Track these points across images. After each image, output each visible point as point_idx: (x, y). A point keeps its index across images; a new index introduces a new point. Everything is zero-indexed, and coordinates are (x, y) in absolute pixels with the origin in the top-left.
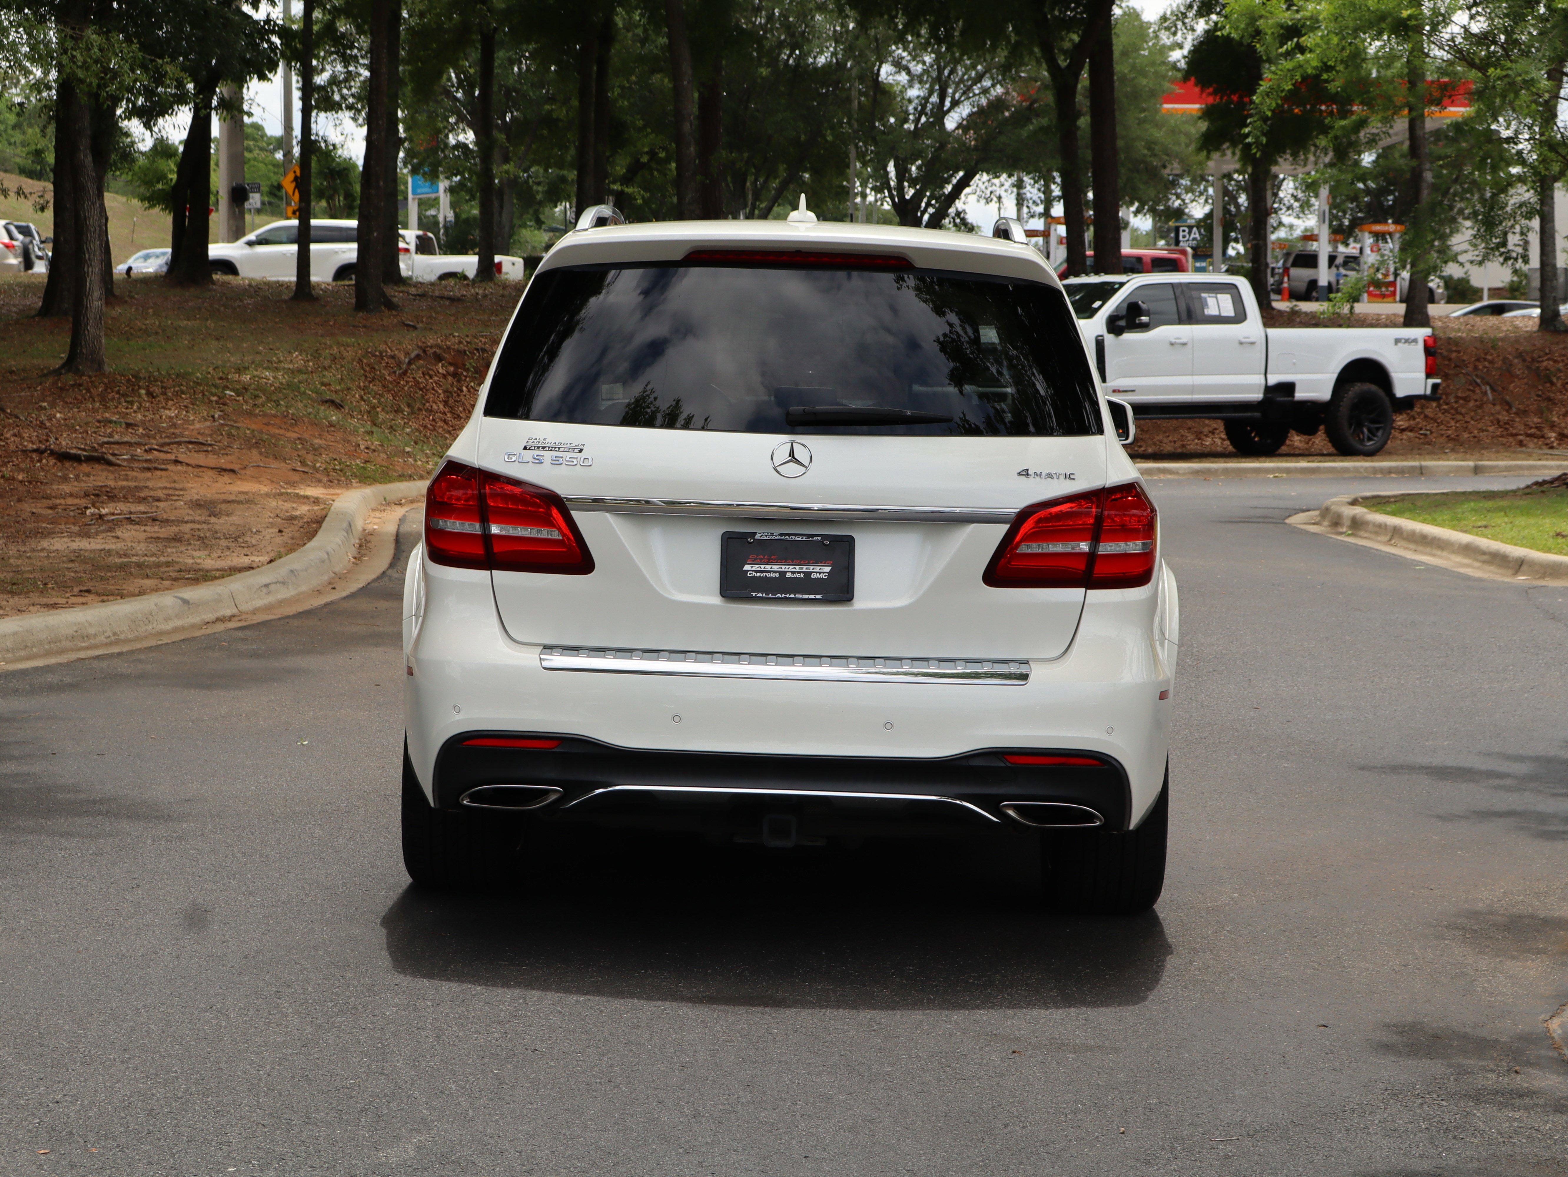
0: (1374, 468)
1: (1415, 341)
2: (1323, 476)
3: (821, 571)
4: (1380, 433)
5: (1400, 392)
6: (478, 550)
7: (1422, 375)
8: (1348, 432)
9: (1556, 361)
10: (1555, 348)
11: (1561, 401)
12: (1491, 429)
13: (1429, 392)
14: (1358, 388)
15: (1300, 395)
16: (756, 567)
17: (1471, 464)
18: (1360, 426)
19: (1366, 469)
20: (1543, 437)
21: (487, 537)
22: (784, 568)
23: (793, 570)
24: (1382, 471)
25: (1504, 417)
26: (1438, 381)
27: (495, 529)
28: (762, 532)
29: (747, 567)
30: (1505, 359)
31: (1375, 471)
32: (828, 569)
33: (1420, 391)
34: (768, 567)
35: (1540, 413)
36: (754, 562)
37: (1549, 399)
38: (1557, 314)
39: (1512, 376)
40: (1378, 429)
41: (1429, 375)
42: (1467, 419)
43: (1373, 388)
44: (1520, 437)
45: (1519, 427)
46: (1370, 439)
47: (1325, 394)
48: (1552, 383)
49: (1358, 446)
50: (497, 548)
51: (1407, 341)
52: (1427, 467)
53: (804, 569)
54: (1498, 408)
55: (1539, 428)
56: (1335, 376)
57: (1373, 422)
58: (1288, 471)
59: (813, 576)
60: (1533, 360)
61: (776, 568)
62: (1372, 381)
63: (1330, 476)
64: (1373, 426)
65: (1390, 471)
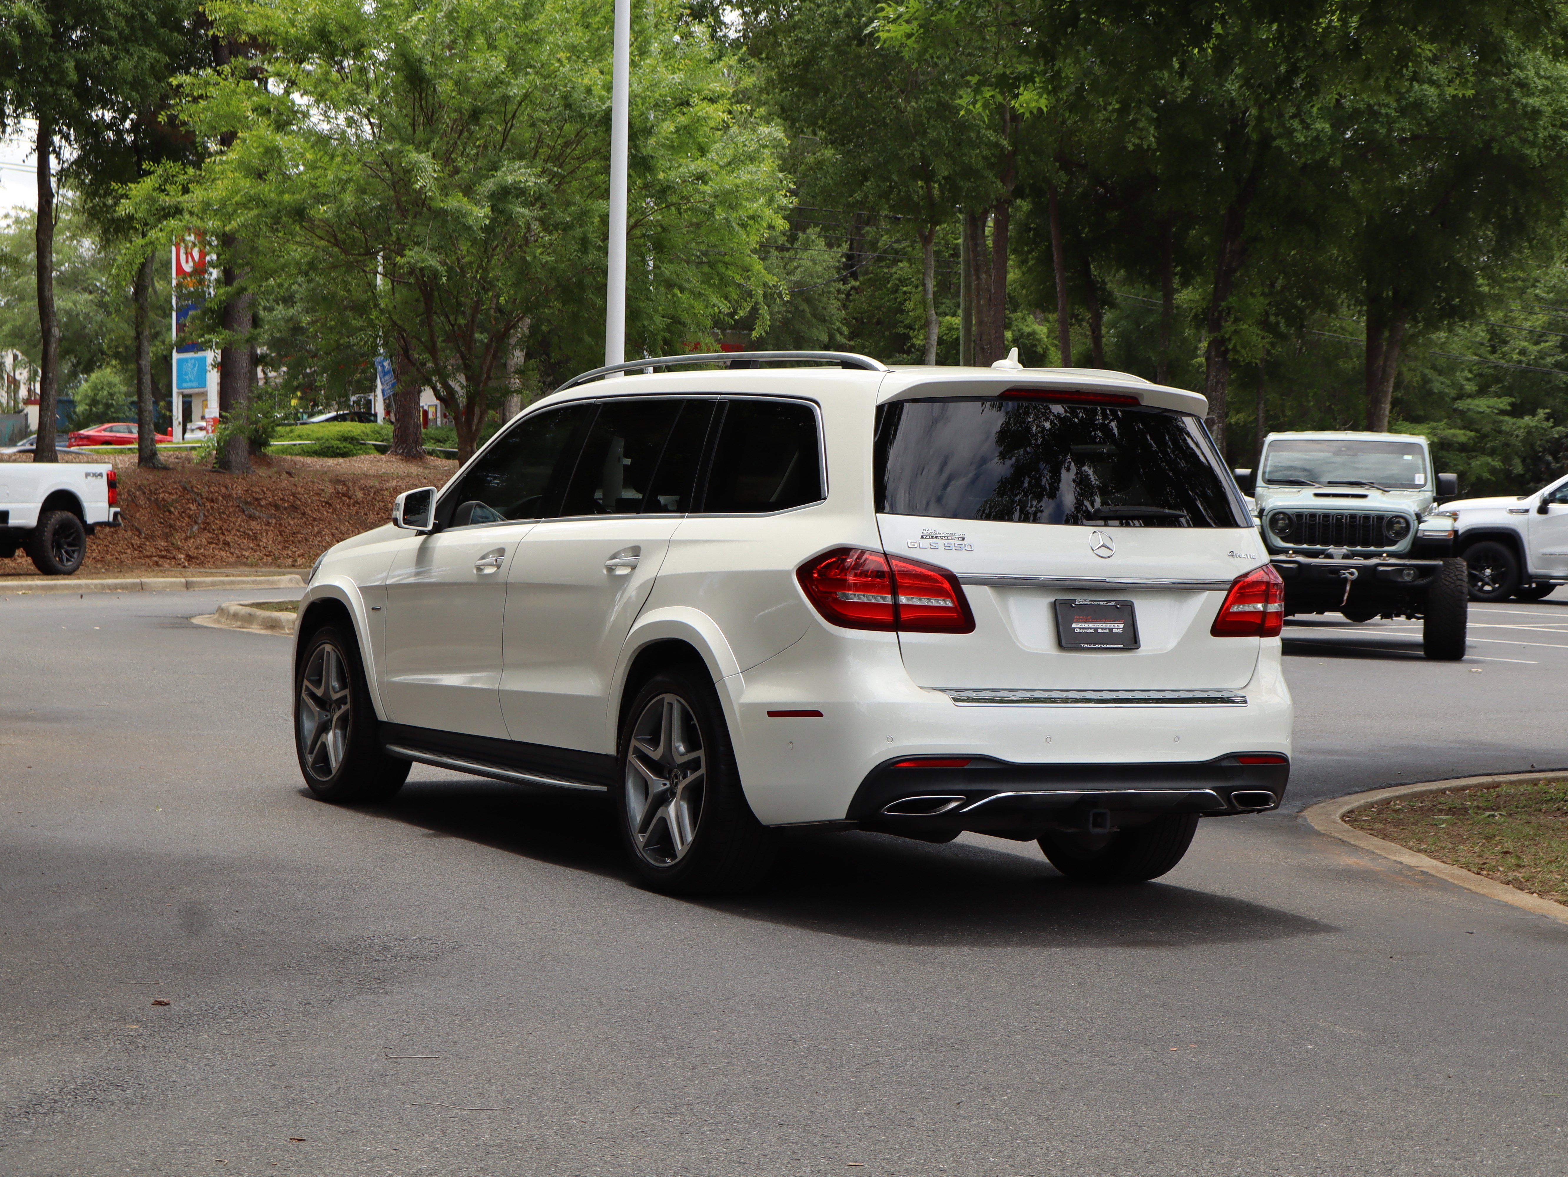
0: (102, 584)
1: (101, 475)
2: (57, 592)
3: (1118, 627)
4: (75, 555)
5: (90, 519)
6: (889, 618)
7: (107, 505)
8: (52, 553)
9: (170, 494)
10: (166, 482)
11: (181, 527)
12: (129, 551)
13: (111, 519)
14: (59, 516)
15: (13, 522)
16: (1079, 625)
17: (183, 580)
18: (59, 547)
19: (95, 585)
20: (174, 558)
21: (896, 607)
22: (1096, 625)
23: (1102, 627)
24: (109, 587)
25: (136, 541)
26: (118, 509)
27: (904, 600)
28: (1081, 599)
29: (1074, 625)
30: (129, 491)
31: (103, 587)
32: (1122, 626)
33: (104, 519)
34: (1087, 625)
35: (166, 537)
36: (1078, 621)
37: (171, 526)
38: (154, 453)
39: (138, 507)
40: (74, 551)
41: (111, 504)
42: (106, 543)
43: (70, 515)
44: (155, 559)
45: (150, 549)
46: (68, 560)
47: (31, 521)
48: (170, 512)
49: (60, 567)
50: (905, 616)
51: (95, 475)
52: (146, 583)
53: (1108, 626)
54: (130, 533)
55: (168, 551)
56: (40, 505)
57: (70, 545)
58: (30, 588)
59: (1114, 631)
60: (151, 492)
61: (1091, 625)
62: (69, 510)
63: (66, 592)
64: (70, 549)
65: (116, 587)
